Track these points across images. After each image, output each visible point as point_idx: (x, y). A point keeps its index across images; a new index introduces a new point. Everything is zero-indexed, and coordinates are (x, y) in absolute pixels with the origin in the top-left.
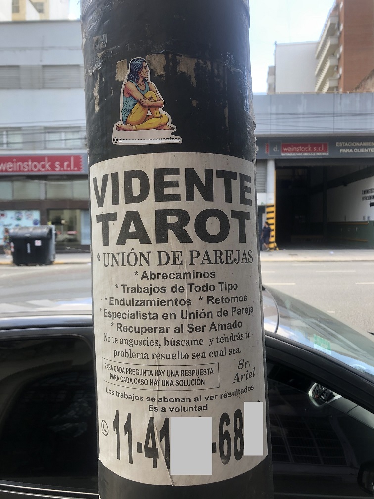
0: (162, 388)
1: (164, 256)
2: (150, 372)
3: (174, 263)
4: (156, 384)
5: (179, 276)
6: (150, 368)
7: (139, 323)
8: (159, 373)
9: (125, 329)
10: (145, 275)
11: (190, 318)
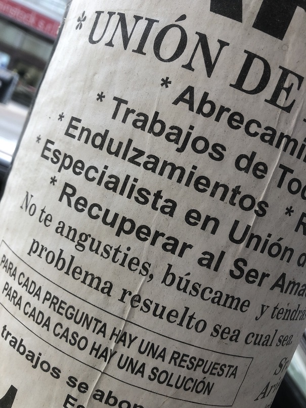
0: (114, 370)
1: (257, 69)
2: (100, 325)
3: (273, 101)
4: (105, 357)
5: (271, 137)
6: (105, 318)
7: (120, 204)
8: (122, 338)
9: (81, 204)
10: (186, 97)
11: (248, 246)
